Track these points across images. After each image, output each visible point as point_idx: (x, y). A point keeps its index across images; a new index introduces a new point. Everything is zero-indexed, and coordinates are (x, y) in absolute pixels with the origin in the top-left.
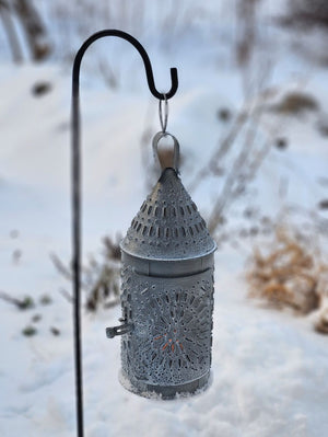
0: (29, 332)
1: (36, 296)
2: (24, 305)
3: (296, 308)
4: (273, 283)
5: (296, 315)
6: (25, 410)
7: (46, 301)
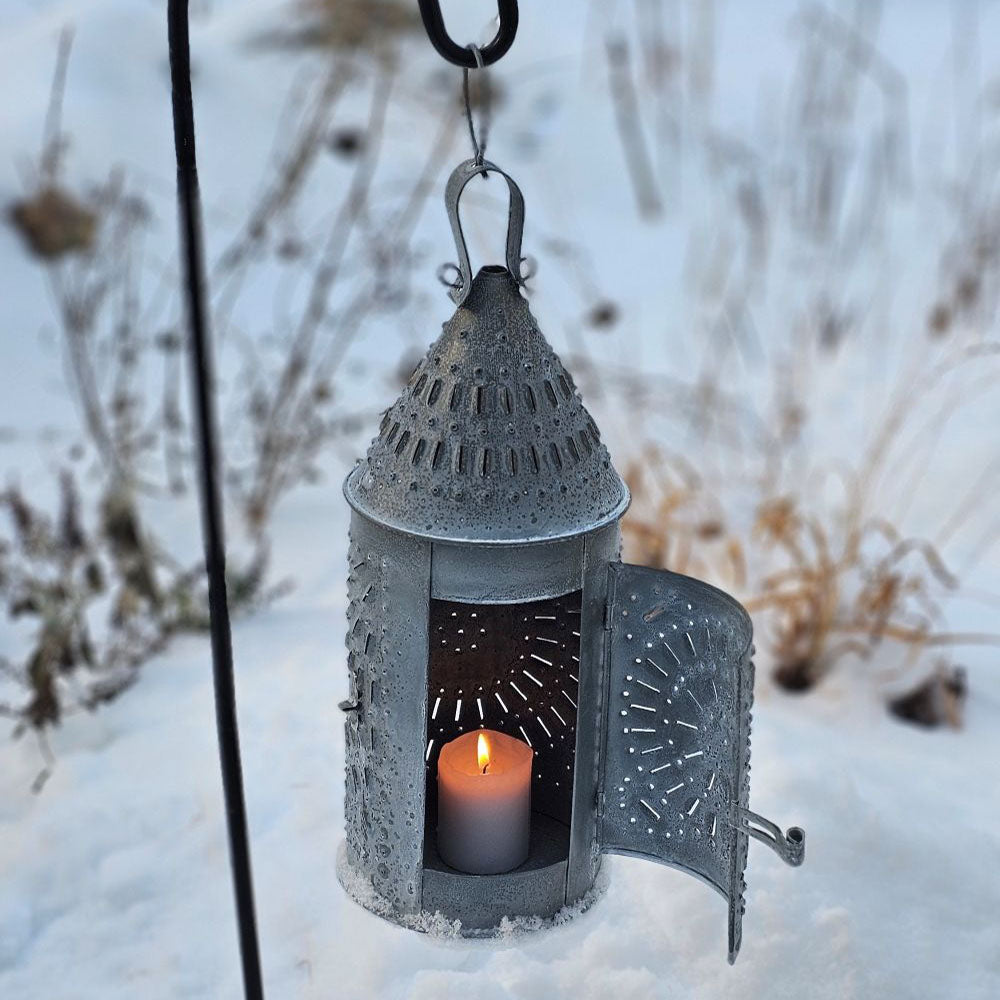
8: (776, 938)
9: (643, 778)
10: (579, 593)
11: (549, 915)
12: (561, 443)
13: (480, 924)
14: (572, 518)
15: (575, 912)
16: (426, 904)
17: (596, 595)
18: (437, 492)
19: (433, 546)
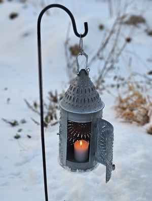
0: (17, 137)
1: (19, 120)
2: (14, 124)
3: (138, 122)
4: (128, 111)
5: (138, 126)
6: (19, 174)
7: (24, 122)
8: (134, 178)
9: (101, 152)
10: (91, 122)
11: (85, 170)
12: (90, 99)
13: (74, 170)
14: (90, 110)
15: (90, 170)
16: (67, 165)
17: (94, 122)
18: (69, 104)
19: (68, 112)
